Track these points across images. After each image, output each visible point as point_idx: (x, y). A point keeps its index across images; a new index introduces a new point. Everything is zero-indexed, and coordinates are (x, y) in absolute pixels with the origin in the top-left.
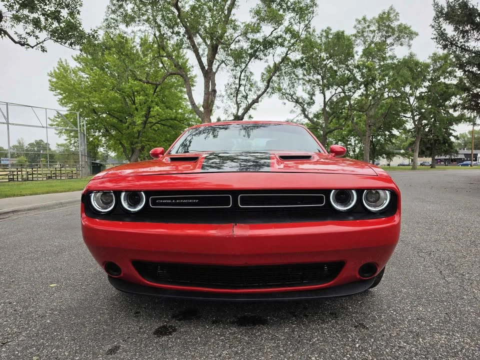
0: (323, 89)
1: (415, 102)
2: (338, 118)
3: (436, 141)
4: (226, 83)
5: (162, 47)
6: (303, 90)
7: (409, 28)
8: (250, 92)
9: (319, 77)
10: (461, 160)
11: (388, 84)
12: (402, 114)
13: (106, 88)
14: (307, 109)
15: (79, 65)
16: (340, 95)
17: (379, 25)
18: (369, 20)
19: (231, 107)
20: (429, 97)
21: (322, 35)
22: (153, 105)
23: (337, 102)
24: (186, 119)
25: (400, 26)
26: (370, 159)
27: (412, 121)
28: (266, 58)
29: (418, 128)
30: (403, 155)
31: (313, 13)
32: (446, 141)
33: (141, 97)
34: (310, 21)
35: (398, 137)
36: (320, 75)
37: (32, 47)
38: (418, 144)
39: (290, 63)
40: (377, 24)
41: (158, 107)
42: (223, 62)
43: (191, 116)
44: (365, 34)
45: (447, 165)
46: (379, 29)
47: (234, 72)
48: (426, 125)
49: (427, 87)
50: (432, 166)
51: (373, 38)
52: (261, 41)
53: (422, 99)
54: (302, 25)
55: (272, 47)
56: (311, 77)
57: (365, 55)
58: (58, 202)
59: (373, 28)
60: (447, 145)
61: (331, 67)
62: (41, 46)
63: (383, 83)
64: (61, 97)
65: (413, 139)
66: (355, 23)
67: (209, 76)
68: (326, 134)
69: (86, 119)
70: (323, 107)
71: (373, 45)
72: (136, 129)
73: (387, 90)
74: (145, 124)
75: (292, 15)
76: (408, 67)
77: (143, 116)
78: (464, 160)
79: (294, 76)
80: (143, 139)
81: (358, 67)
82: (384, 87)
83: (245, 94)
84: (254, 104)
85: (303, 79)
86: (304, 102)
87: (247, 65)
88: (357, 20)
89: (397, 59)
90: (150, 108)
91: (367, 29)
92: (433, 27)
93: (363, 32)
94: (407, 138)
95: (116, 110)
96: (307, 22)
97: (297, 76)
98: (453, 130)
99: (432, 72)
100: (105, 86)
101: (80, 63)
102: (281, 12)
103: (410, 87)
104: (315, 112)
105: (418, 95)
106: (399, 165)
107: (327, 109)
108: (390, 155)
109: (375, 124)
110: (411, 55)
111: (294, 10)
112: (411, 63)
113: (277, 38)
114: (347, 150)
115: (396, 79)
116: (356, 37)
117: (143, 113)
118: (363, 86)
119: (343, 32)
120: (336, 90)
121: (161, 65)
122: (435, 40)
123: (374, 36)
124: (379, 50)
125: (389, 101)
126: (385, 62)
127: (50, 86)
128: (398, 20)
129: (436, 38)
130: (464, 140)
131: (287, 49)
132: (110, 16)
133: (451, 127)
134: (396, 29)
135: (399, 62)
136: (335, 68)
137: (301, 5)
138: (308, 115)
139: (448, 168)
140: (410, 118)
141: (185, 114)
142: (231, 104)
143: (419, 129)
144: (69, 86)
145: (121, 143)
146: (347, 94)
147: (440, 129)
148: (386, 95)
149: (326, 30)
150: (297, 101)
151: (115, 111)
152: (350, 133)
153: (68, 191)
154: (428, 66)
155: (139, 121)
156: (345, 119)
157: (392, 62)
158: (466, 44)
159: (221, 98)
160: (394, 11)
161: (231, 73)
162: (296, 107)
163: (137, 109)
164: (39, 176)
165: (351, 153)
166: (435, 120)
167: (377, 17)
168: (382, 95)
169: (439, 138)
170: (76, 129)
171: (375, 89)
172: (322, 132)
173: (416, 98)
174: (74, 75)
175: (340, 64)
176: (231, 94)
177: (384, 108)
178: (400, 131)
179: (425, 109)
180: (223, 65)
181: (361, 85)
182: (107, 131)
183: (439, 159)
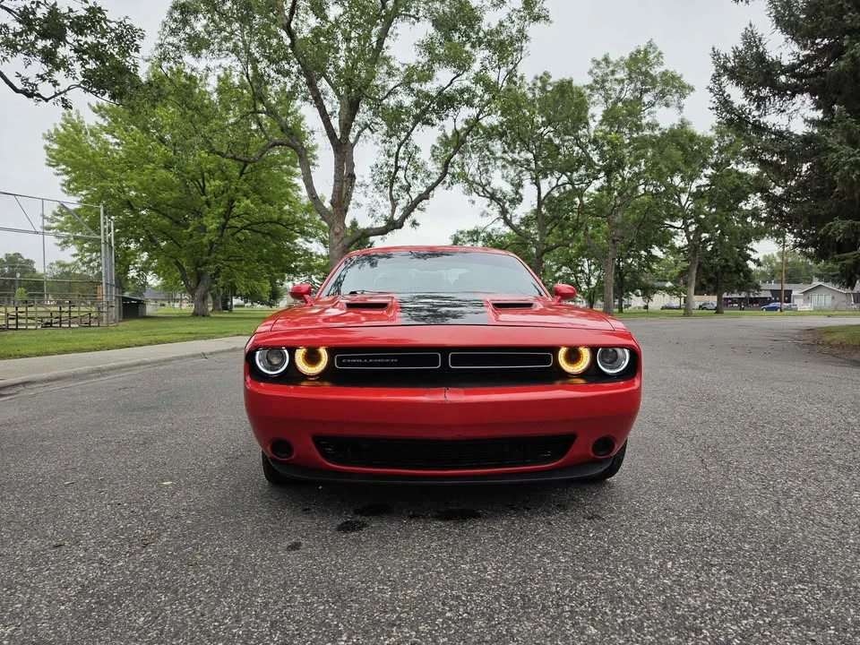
0: (537, 178)
1: (689, 202)
2: (562, 228)
3: (723, 268)
4: (373, 164)
5: (260, 97)
6: (503, 177)
7: (679, 78)
8: (415, 181)
9: (530, 156)
10: (765, 301)
11: (645, 172)
12: (668, 222)
13: (152, 164)
14: (510, 210)
15: (101, 121)
16: (564, 188)
17: (631, 71)
18: (615, 62)
19: (381, 204)
20: (711, 194)
21: (534, 84)
22: (239, 195)
23: (560, 200)
24: (297, 223)
25: (664, 74)
26: (615, 297)
27: (684, 234)
28: (442, 123)
29: (694, 247)
30: (669, 291)
31: (521, 50)
32: (741, 269)
33: (217, 182)
34: (516, 65)
35: (662, 260)
36: (532, 152)
37: (47, 100)
38: (695, 272)
39: (481, 132)
40: (626, 69)
41: (248, 201)
42: (367, 126)
43: (307, 217)
44: (608, 85)
45: (743, 309)
46: (630, 78)
47: (387, 145)
48: (708, 240)
49: (710, 177)
50: (718, 310)
51: (620, 92)
52: (434, 94)
53: (701, 197)
54: (503, 72)
55: (453, 106)
56: (516, 156)
57: (607, 120)
58: (94, 368)
59: (621, 75)
60: (742, 274)
61: (550, 140)
62: (62, 99)
63: (636, 169)
64: (67, 178)
65: (687, 264)
66: (591, 66)
67: (344, 151)
68: (541, 254)
69: (113, 217)
70: (536, 207)
71: (620, 104)
72: (206, 238)
73: (642, 181)
74: (223, 231)
75: (487, 53)
76: (678, 144)
77: (220, 215)
78: (771, 301)
79: (488, 153)
80: (220, 256)
81: (594, 142)
82: (638, 175)
83: (405, 183)
84: (421, 201)
85: (503, 159)
86: (504, 198)
87: (409, 134)
88: (594, 61)
89: (660, 129)
90: (233, 201)
91: (610, 77)
92: (711, 90)
93: (604, 81)
94: (676, 262)
95: (169, 203)
96: (511, 67)
97: (492, 153)
98: (752, 250)
99: (716, 152)
100: (151, 160)
101: (103, 117)
102: (468, 47)
103: (682, 177)
104: (523, 216)
105: (694, 189)
106: (662, 309)
107: (544, 211)
108: (648, 292)
109: (623, 237)
110: (683, 124)
111: (489, 45)
112: (682, 136)
113: (462, 92)
114: (577, 281)
115: (658, 164)
116: (592, 90)
117: (221, 210)
118: (602, 174)
119: (570, 82)
120: (558, 179)
121: (254, 127)
122: (715, 112)
123: (622, 89)
124: (630, 114)
125: (646, 198)
126: (640, 133)
127: (47, 157)
128: (662, 64)
129: (717, 109)
130: (771, 267)
131: (478, 110)
132: (167, 40)
133: (749, 245)
134: (659, 79)
135: (663, 134)
136: (557, 141)
137: (502, 37)
138: (511, 220)
139: (744, 314)
140: (680, 228)
141: (295, 213)
142: (380, 200)
143: (696, 247)
144: (84, 158)
145: (177, 263)
146: (577, 186)
147: (730, 248)
148: (641, 189)
149: (541, 78)
150: (492, 197)
151: (168, 205)
152: (584, 251)
153: (101, 349)
154: (710, 142)
155: (212, 224)
156: (574, 229)
157: (652, 134)
158: (762, 120)
159: (363, 188)
160: (655, 49)
161: (381, 147)
162: (491, 207)
163: (208, 203)
164: (29, 321)
165: (584, 287)
166: (722, 233)
167: (627, 57)
168: (635, 189)
169: (729, 264)
170: (98, 237)
171: (624, 179)
172: (534, 250)
173: (691, 195)
174: (92, 138)
175: (565, 135)
176: (382, 183)
177: (638, 211)
178: (664, 250)
179: (705, 214)
180: (367, 131)
181: (599, 171)
182: (152, 241)
183: (730, 299)
